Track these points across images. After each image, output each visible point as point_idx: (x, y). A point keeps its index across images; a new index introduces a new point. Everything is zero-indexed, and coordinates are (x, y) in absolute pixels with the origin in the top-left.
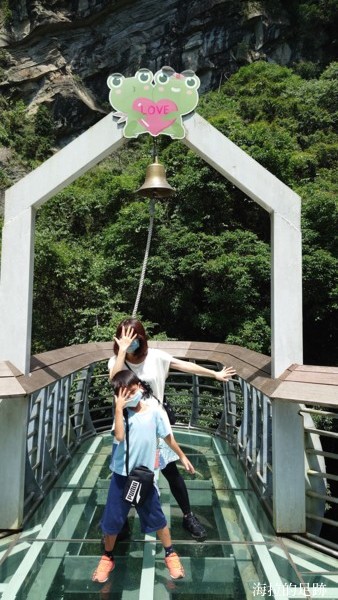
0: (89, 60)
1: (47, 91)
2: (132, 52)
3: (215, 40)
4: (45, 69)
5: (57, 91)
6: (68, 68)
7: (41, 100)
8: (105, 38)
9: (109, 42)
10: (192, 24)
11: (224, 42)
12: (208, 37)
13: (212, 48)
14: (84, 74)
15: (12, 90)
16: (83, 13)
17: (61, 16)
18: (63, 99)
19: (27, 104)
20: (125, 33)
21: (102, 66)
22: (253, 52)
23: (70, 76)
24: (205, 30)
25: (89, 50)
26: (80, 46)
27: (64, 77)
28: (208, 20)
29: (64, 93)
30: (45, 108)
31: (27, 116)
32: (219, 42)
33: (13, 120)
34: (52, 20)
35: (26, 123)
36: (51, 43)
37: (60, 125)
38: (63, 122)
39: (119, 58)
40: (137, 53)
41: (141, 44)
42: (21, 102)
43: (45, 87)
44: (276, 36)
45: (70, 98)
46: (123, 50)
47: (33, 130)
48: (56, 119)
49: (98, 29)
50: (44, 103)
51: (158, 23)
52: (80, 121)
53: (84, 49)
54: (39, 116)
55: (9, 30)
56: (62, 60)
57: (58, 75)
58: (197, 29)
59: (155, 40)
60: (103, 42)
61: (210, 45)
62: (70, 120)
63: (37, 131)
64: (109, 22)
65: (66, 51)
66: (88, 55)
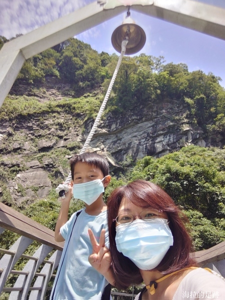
0: (114, 146)
2: (132, 143)
3: (170, 139)
4: (95, 149)
6: (105, 149)
8: (121, 138)
9: (123, 140)
10: (159, 133)
11: (174, 139)
12: (166, 137)
13: (168, 142)
14: (111, 151)
16: (113, 129)
17: (104, 131)
20: (130, 136)
21: (119, 148)
22: (187, 143)
23: (105, 152)
24: (165, 135)
25: (114, 143)
26: (111, 141)
27: (103, 152)
28: (166, 131)
32: (172, 140)
34: (100, 132)
36: (99, 140)
39: (127, 145)
40: (135, 144)
41: (136, 140)
44: (198, 137)
46: (129, 142)
49: (119, 135)
51: (145, 133)
53: (112, 142)
55: (83, 136)
56: (103, 146)
57: (100, 152)
58: (161, 135)
59: (143, 139)
60: (120, 139)
61: (167, 140)
64: (123, 132)
65: (105, 143)
66: (114, 144)
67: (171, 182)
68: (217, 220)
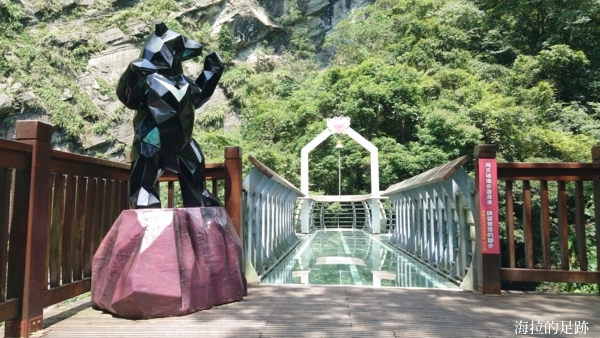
1: (228, 12)
5: (237, 12)
7: (223, 20)
15: (200, 14)
18: (241, 18)
19: (211, 25)
29: (242, 14)
30: (226, 27)
31: (212, 35)
33: (201, 39)
35: (211, 41)
37: (239, 40)
38: (242, 37)
42: (207, 24)
43: (226, 9)
45: (246, 17)
47: (217, 47)
48: (236, 35)
50: (225, 23)
52: (255, 35)
54: (222, 34)
62: (248, 35)
63: (220, 47)
67: (364, 109)
68: (411, 143)
